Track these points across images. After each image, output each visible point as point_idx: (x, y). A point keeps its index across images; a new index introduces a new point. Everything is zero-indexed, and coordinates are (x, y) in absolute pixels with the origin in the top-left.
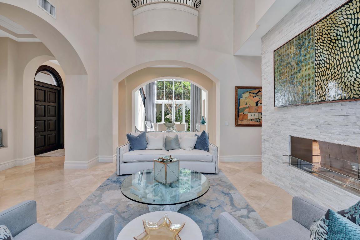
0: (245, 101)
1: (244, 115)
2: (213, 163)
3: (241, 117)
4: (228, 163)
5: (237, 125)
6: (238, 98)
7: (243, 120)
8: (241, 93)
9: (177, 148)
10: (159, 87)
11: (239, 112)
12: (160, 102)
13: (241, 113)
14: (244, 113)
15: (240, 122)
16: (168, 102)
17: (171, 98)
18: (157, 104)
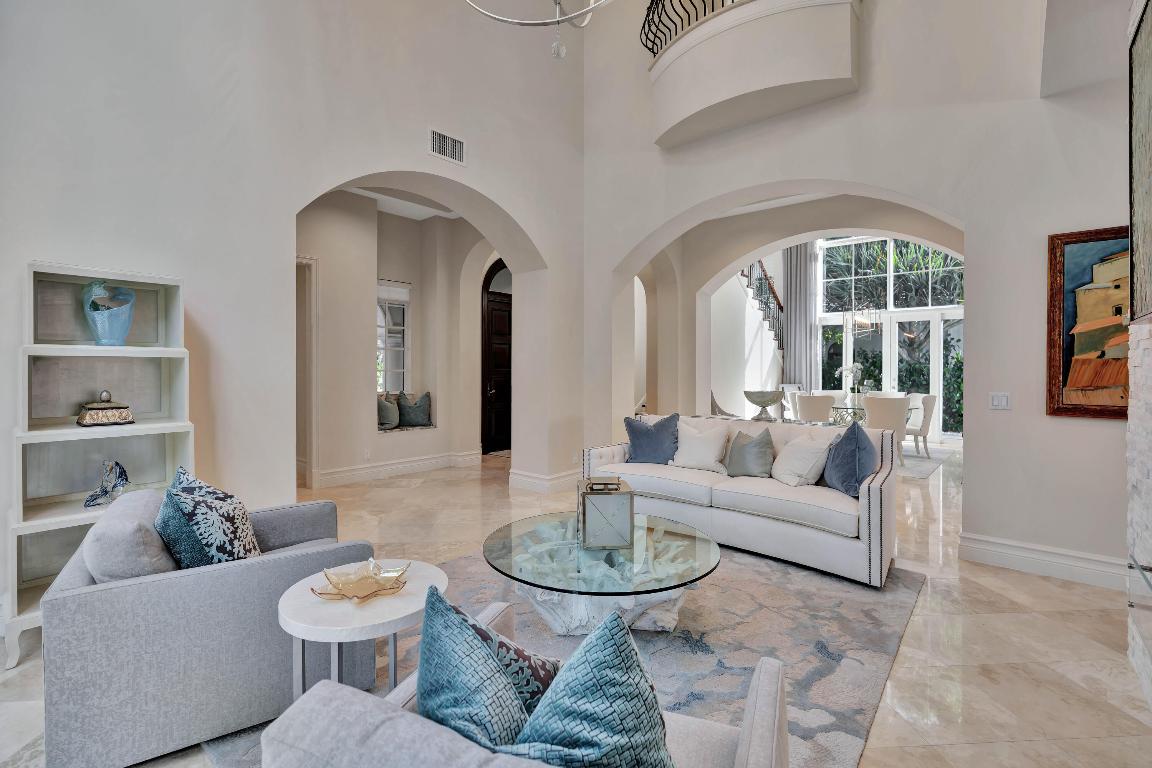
0: (1106, 299)
1: (1106, 363)
2: (862, 545)
3: (1081, 373)
4: (998, 570)
5: (1057, 408)
6: (1068, 286)
7: (1097, 388)
8: (1086, 262)
9: (756, 473)
10: (843, 264)
11: (1069, 351)
12: (835, 319)
13: (1082, 351)
14: (1103, 354)
15: (1072, 397)
16: (866, 317)
17: (881, 305)
18: (824, 327)
